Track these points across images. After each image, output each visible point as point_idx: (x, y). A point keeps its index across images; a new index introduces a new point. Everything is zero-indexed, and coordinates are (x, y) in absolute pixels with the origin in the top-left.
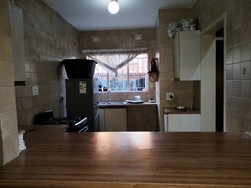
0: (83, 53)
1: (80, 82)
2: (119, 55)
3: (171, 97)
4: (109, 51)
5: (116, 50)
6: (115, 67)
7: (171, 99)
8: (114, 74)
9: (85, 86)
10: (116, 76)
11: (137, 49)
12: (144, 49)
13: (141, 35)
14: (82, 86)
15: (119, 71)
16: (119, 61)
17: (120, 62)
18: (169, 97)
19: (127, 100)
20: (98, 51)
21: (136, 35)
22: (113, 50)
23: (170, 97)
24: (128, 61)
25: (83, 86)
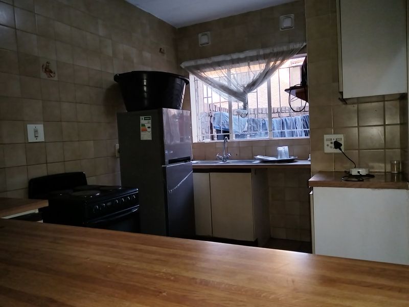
0: (183, 67)
1: (141, 117)
2: (249, 65)
3: (337, 145)
4: (228, 58)
5: (242, 56)
6: (242, 90)
7: (338, 151)
8: (241, 104)
9: (150, 125)
10: (245, 107)
11: (285, 48)
12: (298, 46)
13: (292, 16)
14: (143, 125)
15: (251, 97)
16: (250, 77)
17: (252, 79)
18: (330, 145)
19: (258, 157)
20: (209, 61)
21: (282, 17)
22: (235, 56)
23: (333, 145)
24: (266, 74)
25: (147, 125)
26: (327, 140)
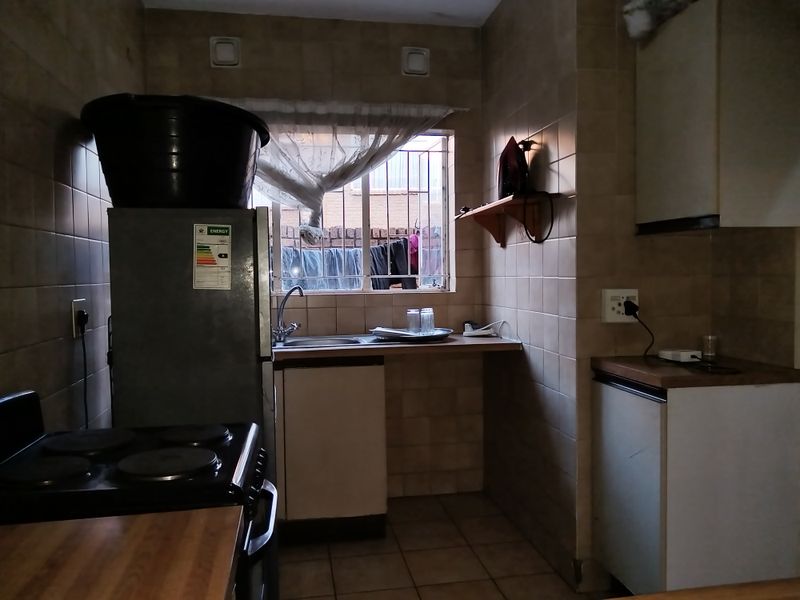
1: (197, 227)
2: (335, 133)
3: (630, 308)
4: (288, 108)
5: (321, 110)
6: (314, 182)
7: (630, 319)
8: (307, 214)
9: (226, 249)
10: (315, 222)
11: (412, 111)
12: (438, 112)
13: (426, 52)
15: (330, 200)
16: (333, 158)
17: (336, 162)
18: (618, 308)
19: (378, 329)
21: (406, 50)
22: (304, 108)
23: (622, 309)
24: (373, 157)
25: (215, 250)
26: (614, 299)
